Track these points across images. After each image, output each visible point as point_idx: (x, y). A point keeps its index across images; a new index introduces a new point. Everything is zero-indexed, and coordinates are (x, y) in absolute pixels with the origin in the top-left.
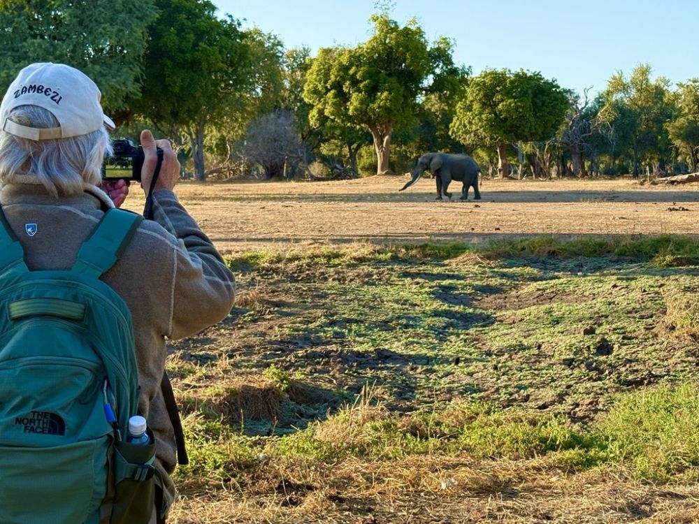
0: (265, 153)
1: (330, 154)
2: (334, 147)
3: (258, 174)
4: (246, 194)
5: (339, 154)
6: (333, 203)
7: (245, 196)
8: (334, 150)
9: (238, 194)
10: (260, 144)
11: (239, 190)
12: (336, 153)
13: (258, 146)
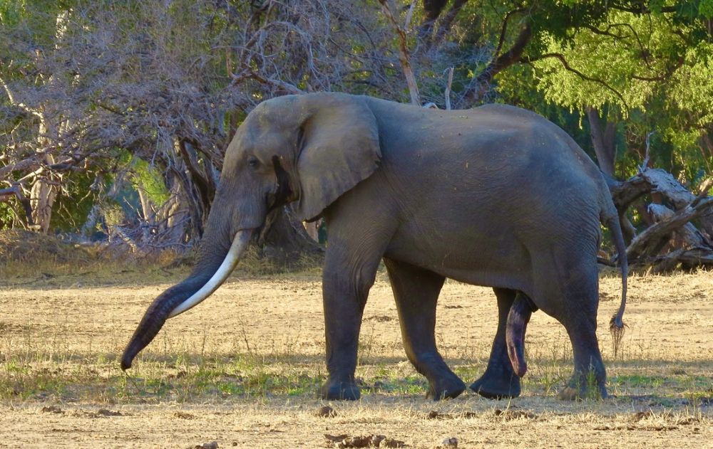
0: (192, 90)
1: (596, 102)
2: (624, 59)
3: (132, 224)
4: (76, 358)
5: (649, 102)
6: (657, 420)
7: (70, 368)
8: (625, 78)
9: (21, 356)
10: (159, 35)
11: (26, 330)
12: (637, 95)
13: (146, 45)
